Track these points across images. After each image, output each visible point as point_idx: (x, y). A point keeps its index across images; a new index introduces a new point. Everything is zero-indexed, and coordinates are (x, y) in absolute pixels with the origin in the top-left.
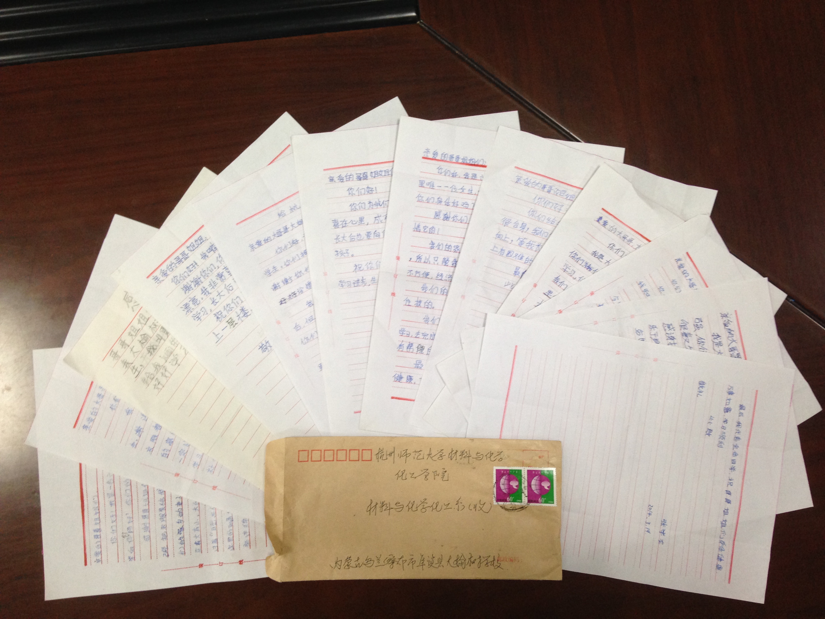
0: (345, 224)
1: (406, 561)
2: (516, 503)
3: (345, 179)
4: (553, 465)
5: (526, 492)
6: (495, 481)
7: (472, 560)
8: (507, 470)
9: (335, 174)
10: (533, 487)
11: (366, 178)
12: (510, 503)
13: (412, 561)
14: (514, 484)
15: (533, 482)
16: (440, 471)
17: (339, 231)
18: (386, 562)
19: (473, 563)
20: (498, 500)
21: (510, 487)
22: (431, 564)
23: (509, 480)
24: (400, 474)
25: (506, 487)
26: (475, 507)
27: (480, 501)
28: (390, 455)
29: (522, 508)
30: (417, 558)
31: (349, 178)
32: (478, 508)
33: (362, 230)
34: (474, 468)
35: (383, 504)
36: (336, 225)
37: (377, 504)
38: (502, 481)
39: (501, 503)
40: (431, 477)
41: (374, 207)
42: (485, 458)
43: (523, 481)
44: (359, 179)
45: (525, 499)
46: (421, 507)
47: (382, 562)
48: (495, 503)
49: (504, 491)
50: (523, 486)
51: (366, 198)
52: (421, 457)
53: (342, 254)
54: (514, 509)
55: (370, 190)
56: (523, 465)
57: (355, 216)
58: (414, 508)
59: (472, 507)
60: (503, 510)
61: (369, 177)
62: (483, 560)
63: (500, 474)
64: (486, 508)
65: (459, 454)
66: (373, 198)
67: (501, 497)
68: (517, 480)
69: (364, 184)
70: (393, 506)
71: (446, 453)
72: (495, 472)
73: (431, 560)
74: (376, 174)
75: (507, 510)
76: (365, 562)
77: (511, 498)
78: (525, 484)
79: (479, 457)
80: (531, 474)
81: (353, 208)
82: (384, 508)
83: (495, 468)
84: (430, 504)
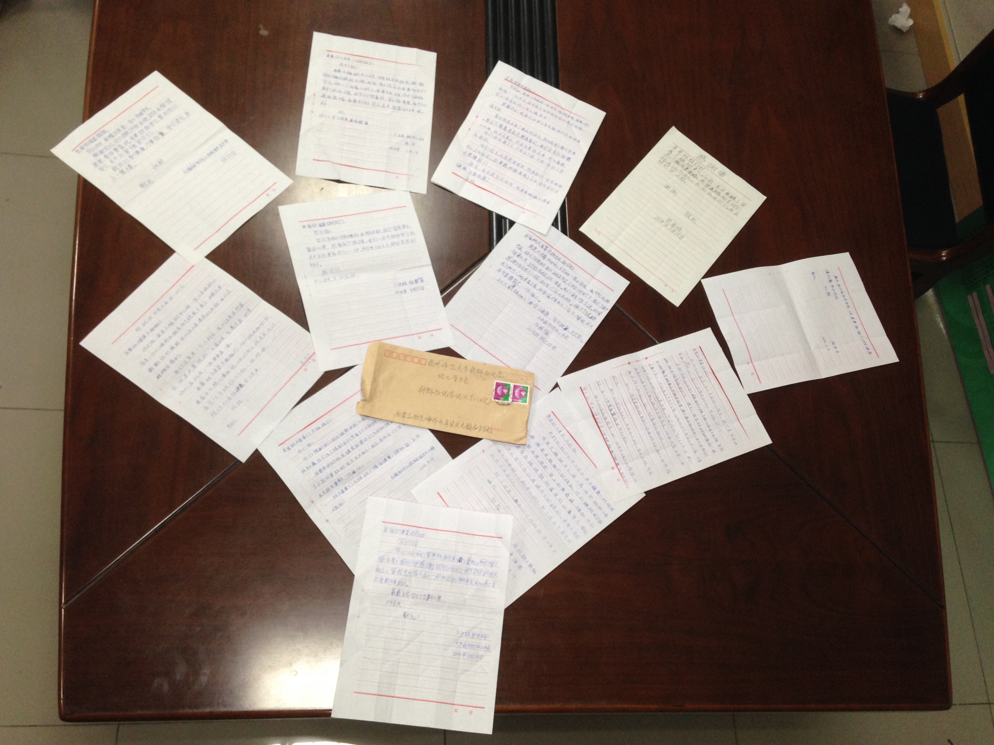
0: (314, 249)
1: (437, 421)
2: (505, 401)
3: (312, 226)
4: (529, 384)
5: (512, 396)
6: (494, 388)
7: (476, 427)
8: (502, 383)
9: (306, 224)
10: (516, 394)
11: (324, 225)
12: (501, 401)
13: (441, 422)
14: (505, 391)
15: (517, 391)
16: (464, 379)
17: (312, 253)
18: (426, 419)
19: (476, 429)
20: (495, 398)
21: (503, 393)
22: (451, 425)
23: (503, 389)
24: (441, 375)
25: (501, 392)
26: (481, 400)
27: (485, 397)
28: (437, 364)
29: (508, 404)
30: (444, 421)
31: (314, 226)
32: (483, 401)
33: (325, 252)
34: (484, 380)
35: (428, 389)
36: (309, 250)
37: (425, 388)
38: (499, 388)
39: (497, 400)
40: (458, 380)
41: (331, 240)
42: (491, 375)
43: (510, 390)
44: (320, 226)
45: (510, 400)
46: (450, 395)
47: (423, 419)
48: (493, 400)
49: (499, 394)
50: (510, 392)
51: (326, 236)
52: (454, 368)
53: (315, 265)
54: (503, 405)
55: (327, 232)
56: (512, 381)
57: (321, 245)
58: (446, 395)
59: (479, 400)
60: (497, 405)
61: (326, 225)
62: (482, 428)
63: (498, 385)
64: (487, 402)
65: (476, 370)
66: (330, 236)
67: (497, 397)
68: (507, 389)
69: (323, 229)
70: (434, 391)
71: (469, 368)
72: (495, 383)
73: (452, 423)
74: (330, 223)
75: (499, 404)
76: (414, 417)
77: (503, 398)
78: (511, 392)
79: (487, 374)
80: (515, 387)
81: (318, 241)
82: (429, 391)
83: (496, 381)
84: (455, 394)
